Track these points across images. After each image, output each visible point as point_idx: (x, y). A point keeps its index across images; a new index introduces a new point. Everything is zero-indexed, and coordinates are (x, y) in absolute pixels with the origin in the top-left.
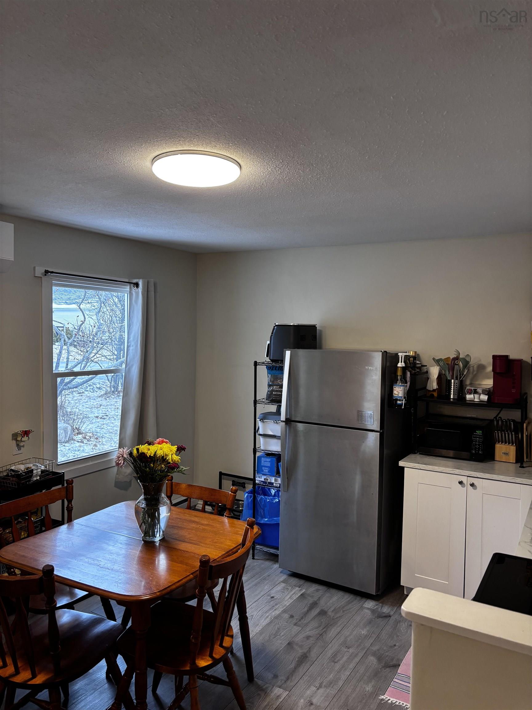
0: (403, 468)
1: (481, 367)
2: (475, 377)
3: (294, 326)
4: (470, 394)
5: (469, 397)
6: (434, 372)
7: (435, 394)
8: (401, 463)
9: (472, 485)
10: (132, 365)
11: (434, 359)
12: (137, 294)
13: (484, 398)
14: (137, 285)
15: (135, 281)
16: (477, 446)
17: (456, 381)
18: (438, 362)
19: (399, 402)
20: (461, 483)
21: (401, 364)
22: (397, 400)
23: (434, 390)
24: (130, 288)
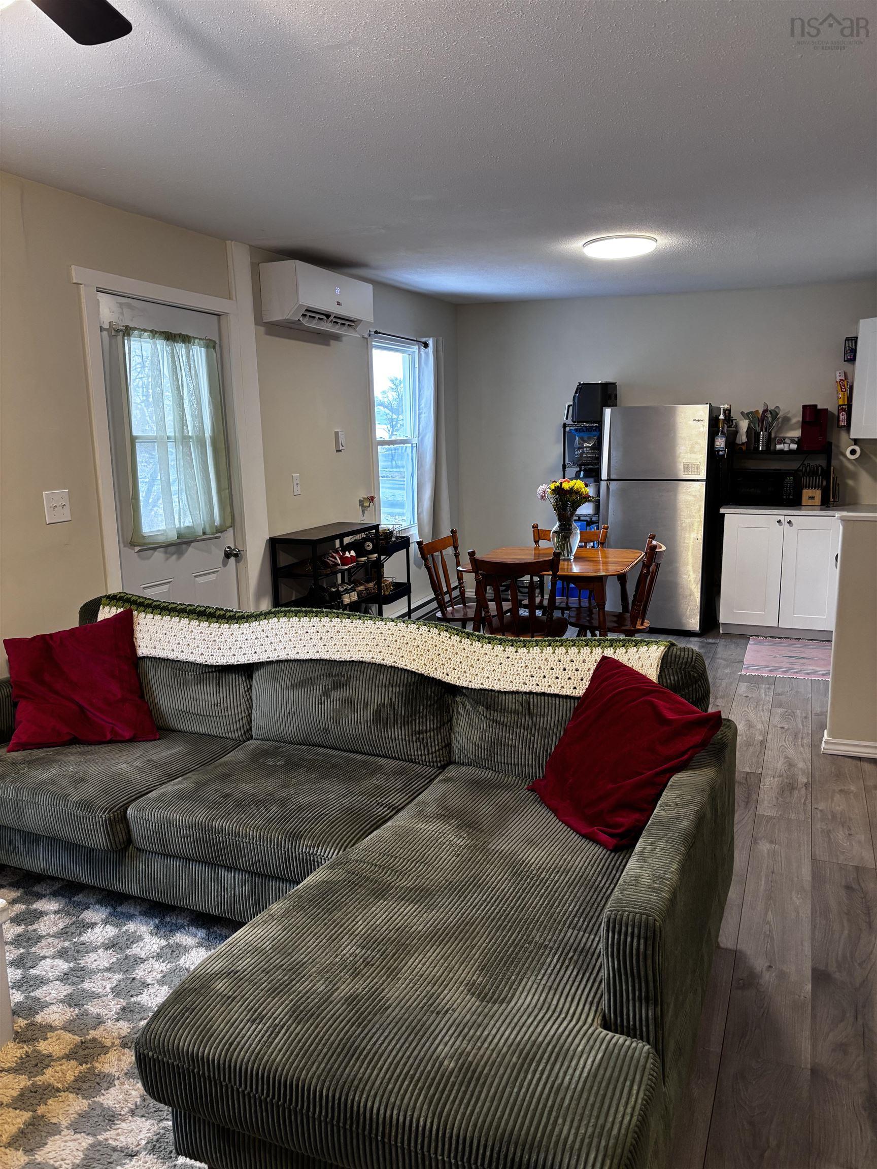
0: (723, 515)
1: (786, 419)
2: (780, 429)
3: (601, 384)
4: (780, 444)
5: (779, 447)
6: (744, 425)
7: (744, 448)
8: (722, 511)
9: (790, 522)
10: (425, 435)
11: (742, 413)
12: (427, 354)
13: (794, 447)
14: (426, 345)
15: (424, 340)
16: (788, 492)
17: (765, 433)
18: (746, 415)
19: (721, 453)
20: (779, 522)
21: (722, 417)
22: (719, 451)
23: (743, 444)
24: (419, 348)
